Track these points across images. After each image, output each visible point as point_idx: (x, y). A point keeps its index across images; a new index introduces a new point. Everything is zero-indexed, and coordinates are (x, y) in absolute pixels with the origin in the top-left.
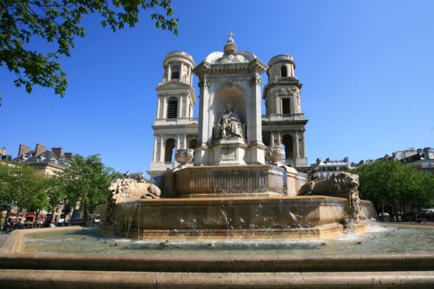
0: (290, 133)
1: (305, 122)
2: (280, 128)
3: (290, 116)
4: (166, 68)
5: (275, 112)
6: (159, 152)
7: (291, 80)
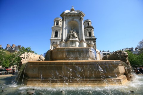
1: (96, 39)
3: (91, 37)
4: (55, 22)
5: (87, 36)
7: (91, 26)
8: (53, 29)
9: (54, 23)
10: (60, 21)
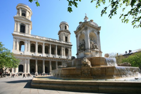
0: (67, 48)
1: (72, 45)
2: (65, 46)
3: (67, 42)
5: (63, 40)
6: (16, 46)
7: (68, 31)
8: (15, 19)
9: (17, 11)
10: (28, 11)
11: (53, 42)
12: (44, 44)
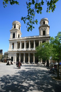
1: (50, 37)
2: (42, 39)
5: (41, 35)
8: (11, 32)
10: (17, 24)
11: (32, 38)
12: (25, 42)
